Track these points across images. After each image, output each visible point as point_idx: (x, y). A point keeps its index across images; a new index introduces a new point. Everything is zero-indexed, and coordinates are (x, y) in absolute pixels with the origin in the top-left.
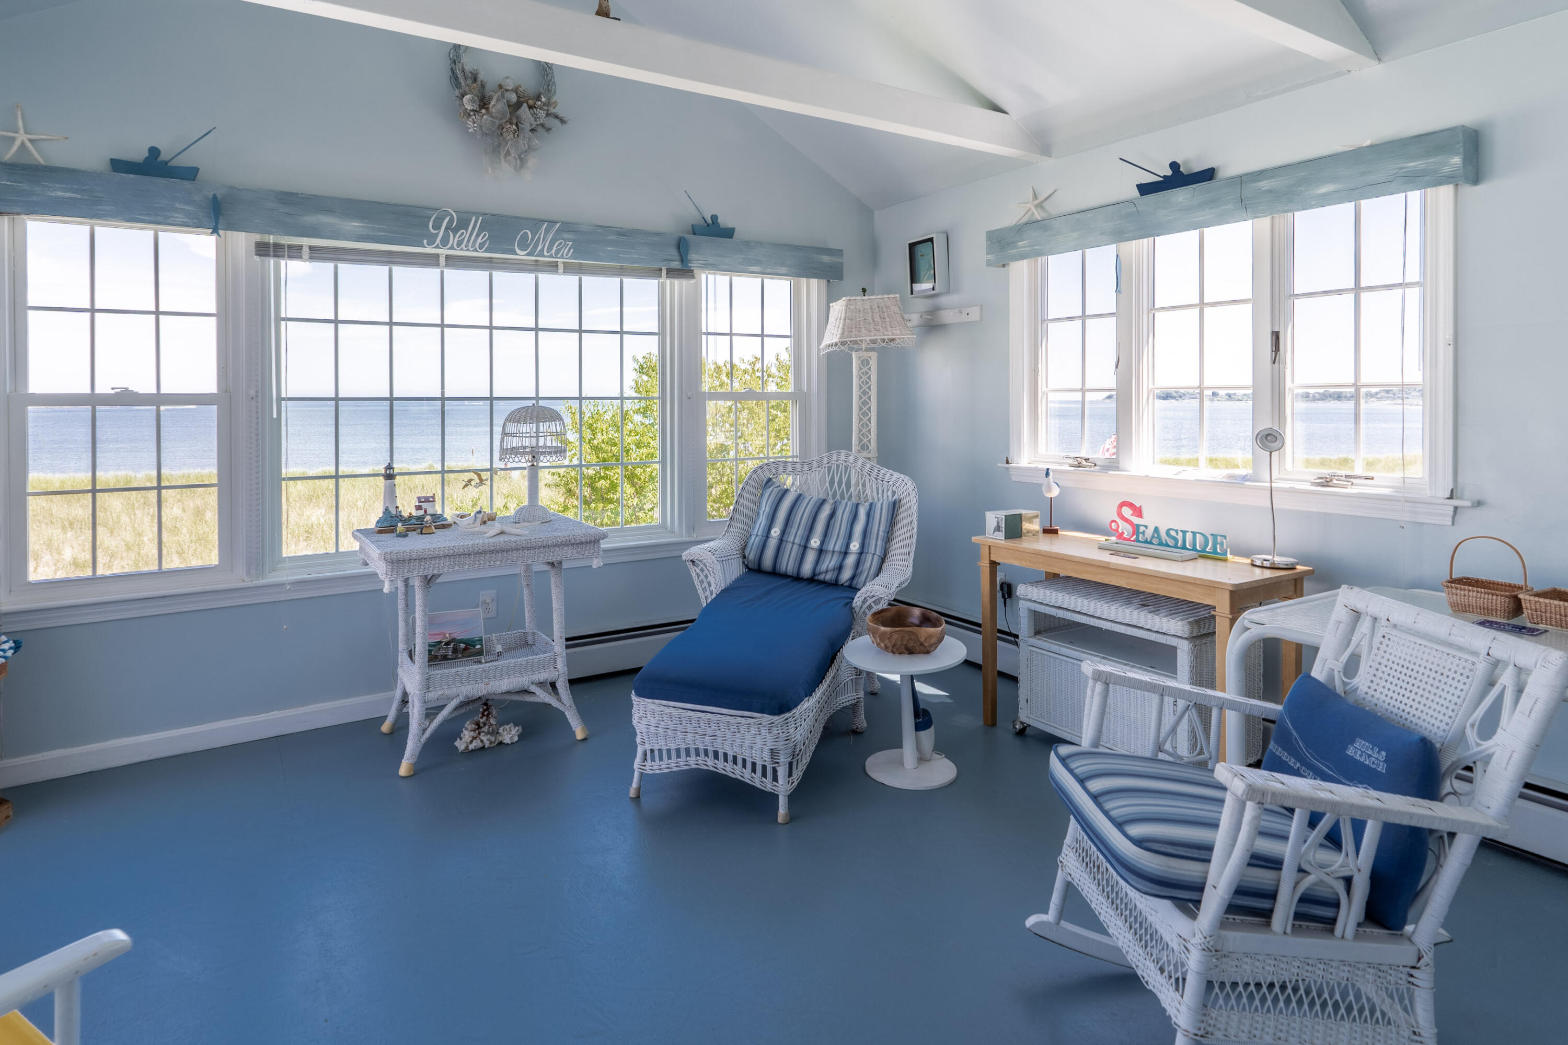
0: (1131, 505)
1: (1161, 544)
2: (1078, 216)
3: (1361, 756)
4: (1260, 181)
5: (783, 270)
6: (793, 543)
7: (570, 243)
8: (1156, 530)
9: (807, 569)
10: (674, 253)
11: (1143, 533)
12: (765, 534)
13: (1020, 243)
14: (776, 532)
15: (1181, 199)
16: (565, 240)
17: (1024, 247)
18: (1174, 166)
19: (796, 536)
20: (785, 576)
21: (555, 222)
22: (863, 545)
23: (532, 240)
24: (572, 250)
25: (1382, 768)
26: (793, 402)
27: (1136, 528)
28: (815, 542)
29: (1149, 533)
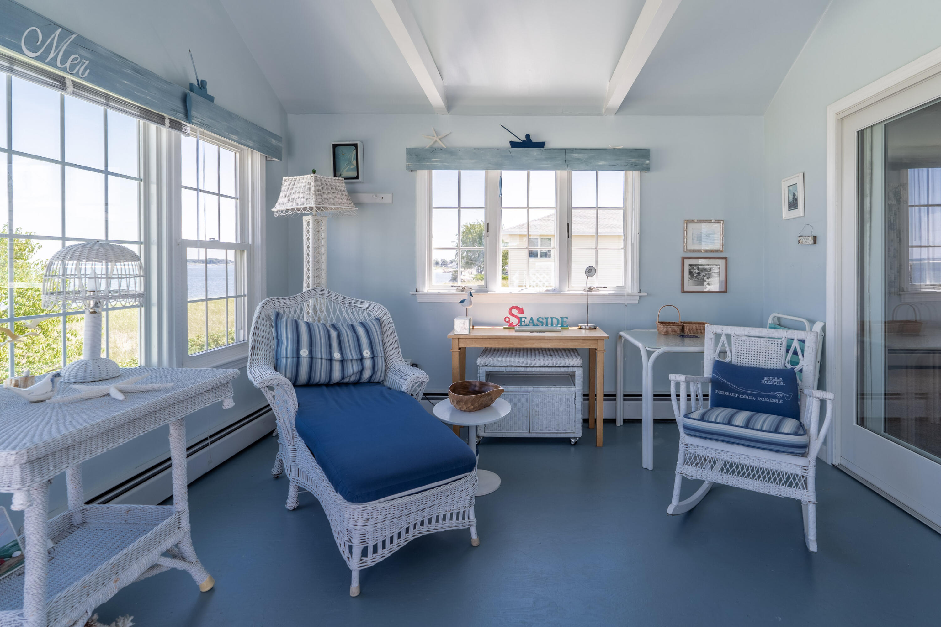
0: (517, 308)
1: (534, 325)
2: (474, 151)
3: (770, 382)
4: (574, 153)
5: (251, 143)
6: (321, 359)
7: (87, 62)
8: (532, 319)
9: (337, 375)
10: (179, 105)
11: (524, 321)
12: (295, 355)
13: (433, 160)
14: (304, 352)
15: (535, 154)
16: (82, 57)
17: (437, 162)
18: (528, 136)
19: (321, 353)
20: (318, 385)
21: (72, 33)
22: (372, 352)
23: (43, 42)
24: (88, 71)
25: (783, 384)
26: (240, 251)
27: (520, 320)
28: (337, 355)
29: (527, 321)
